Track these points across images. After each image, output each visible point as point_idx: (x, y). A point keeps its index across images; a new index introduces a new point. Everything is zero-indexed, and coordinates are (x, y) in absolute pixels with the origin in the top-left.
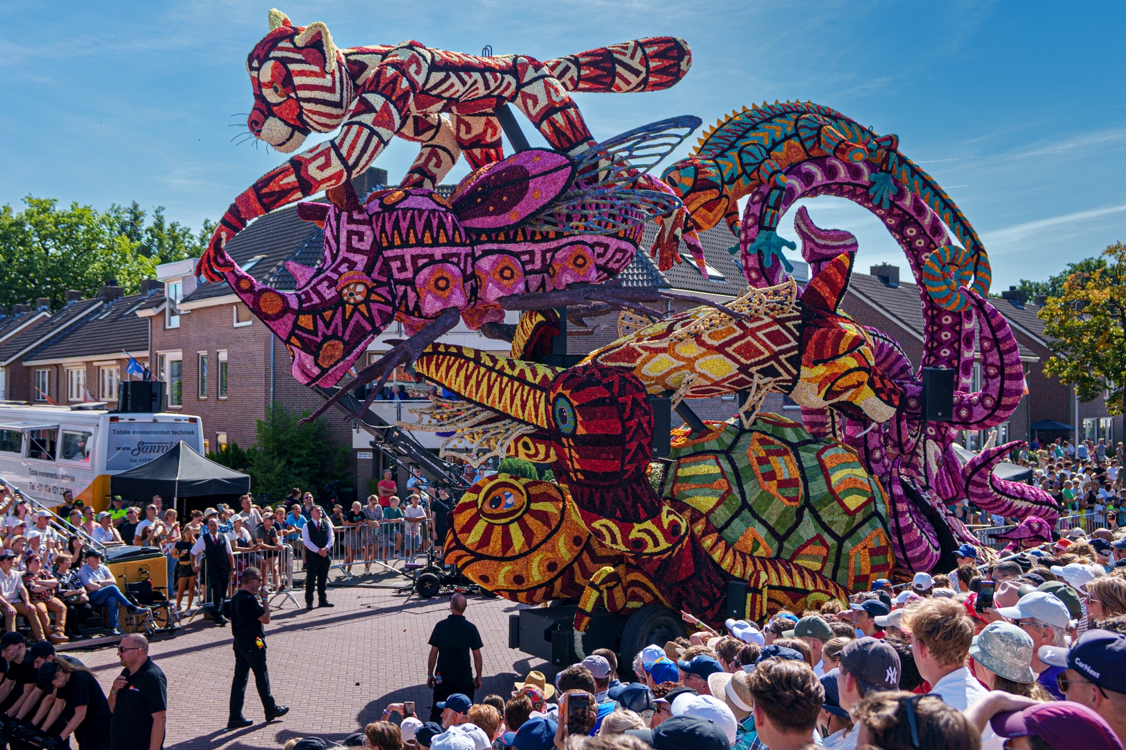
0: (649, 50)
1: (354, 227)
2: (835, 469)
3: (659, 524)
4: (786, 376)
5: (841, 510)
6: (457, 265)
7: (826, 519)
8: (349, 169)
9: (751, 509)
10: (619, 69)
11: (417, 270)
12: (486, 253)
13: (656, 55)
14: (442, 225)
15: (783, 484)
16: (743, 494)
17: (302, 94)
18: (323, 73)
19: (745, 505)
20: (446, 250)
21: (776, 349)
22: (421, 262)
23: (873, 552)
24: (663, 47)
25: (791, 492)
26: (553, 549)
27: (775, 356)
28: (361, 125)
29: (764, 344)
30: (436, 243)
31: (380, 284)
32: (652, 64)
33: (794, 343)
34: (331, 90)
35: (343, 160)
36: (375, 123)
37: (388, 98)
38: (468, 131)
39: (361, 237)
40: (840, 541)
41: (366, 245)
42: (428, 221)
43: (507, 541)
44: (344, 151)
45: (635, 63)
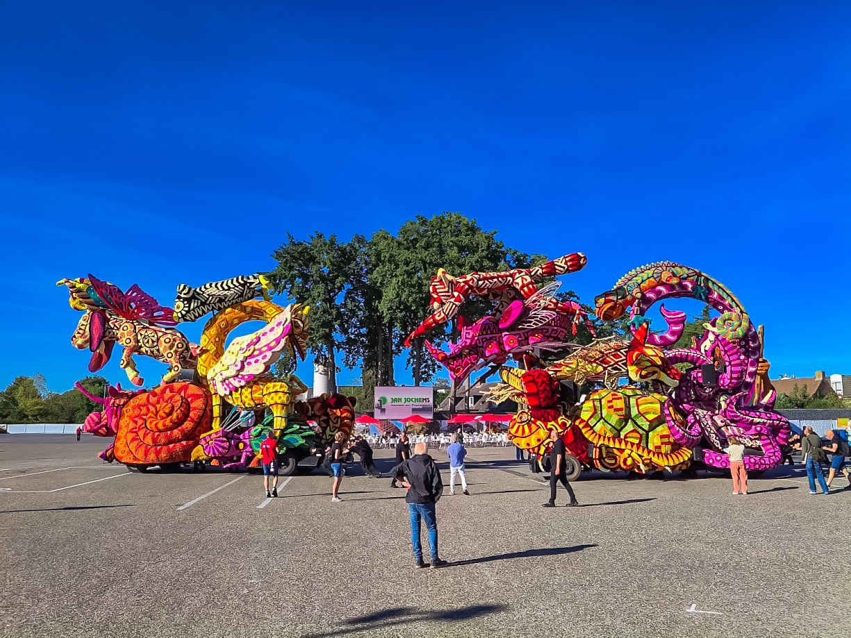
0: (567, 259)
1: (467, 331)
2: (641, 405)
3: (557, 423)
4: (623, 370)
5: (645, 420)
6: (496, 340)
7: (639, 424)
8: (447, 316)
9: (604, 419)
10: (557, 267)
11: (483, 343)
12: (505, 335)
13: (570, 261)
14: (489, 328)
15: (616, 410)
16: (601, 414)
17: (440, 294)
18: (445, 288)
19: (602, 418)
20: (491, 336)
21: (617, 360)
22: (484, 340)
23: (662, 437)
24: (572, 257)
25: (620, 413)
26: (539, 434)
27: (616, 363)
28: (450, 302)
29: (611, 359)
30: (487, 334)
31: (474, 348)
32: (569, 264)
33: (624, 358)
34: (448, 292)
35: (444, 313)
36: (455, 301)
37: (460, 293)
38: (510, 295)
39: (469, 333)
40: (647, 433)
41: (470, 336)
42: (485, 327)
43: (523, 431)
44: (444, 311)
45: (563, 265)
